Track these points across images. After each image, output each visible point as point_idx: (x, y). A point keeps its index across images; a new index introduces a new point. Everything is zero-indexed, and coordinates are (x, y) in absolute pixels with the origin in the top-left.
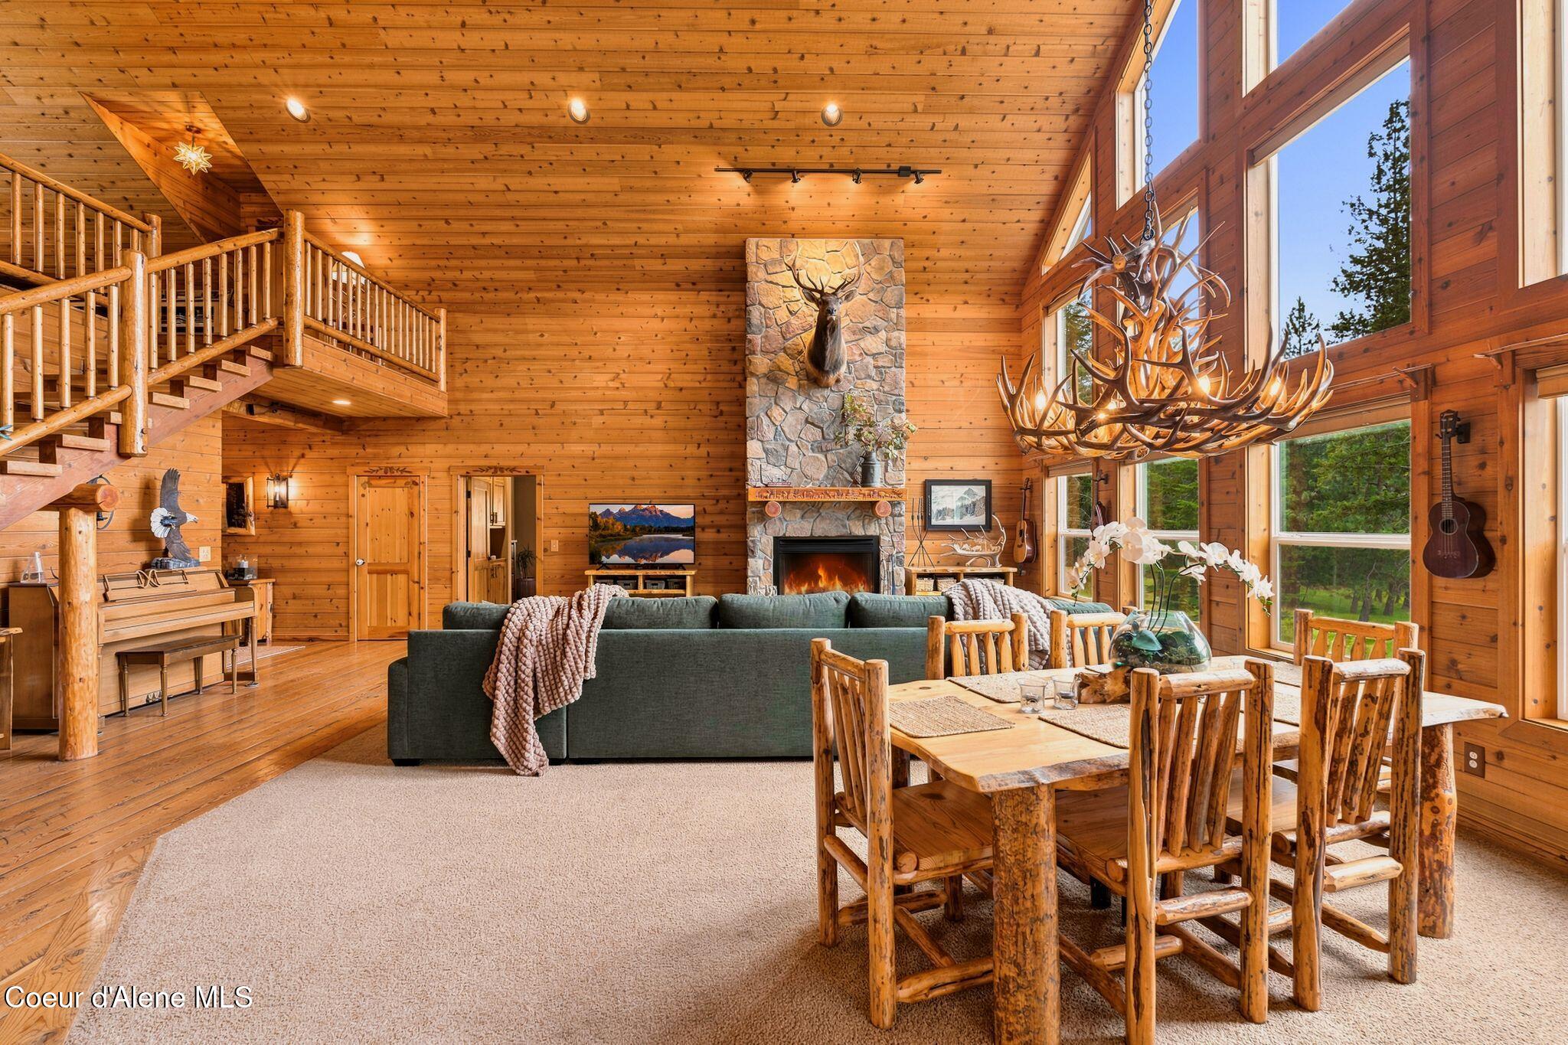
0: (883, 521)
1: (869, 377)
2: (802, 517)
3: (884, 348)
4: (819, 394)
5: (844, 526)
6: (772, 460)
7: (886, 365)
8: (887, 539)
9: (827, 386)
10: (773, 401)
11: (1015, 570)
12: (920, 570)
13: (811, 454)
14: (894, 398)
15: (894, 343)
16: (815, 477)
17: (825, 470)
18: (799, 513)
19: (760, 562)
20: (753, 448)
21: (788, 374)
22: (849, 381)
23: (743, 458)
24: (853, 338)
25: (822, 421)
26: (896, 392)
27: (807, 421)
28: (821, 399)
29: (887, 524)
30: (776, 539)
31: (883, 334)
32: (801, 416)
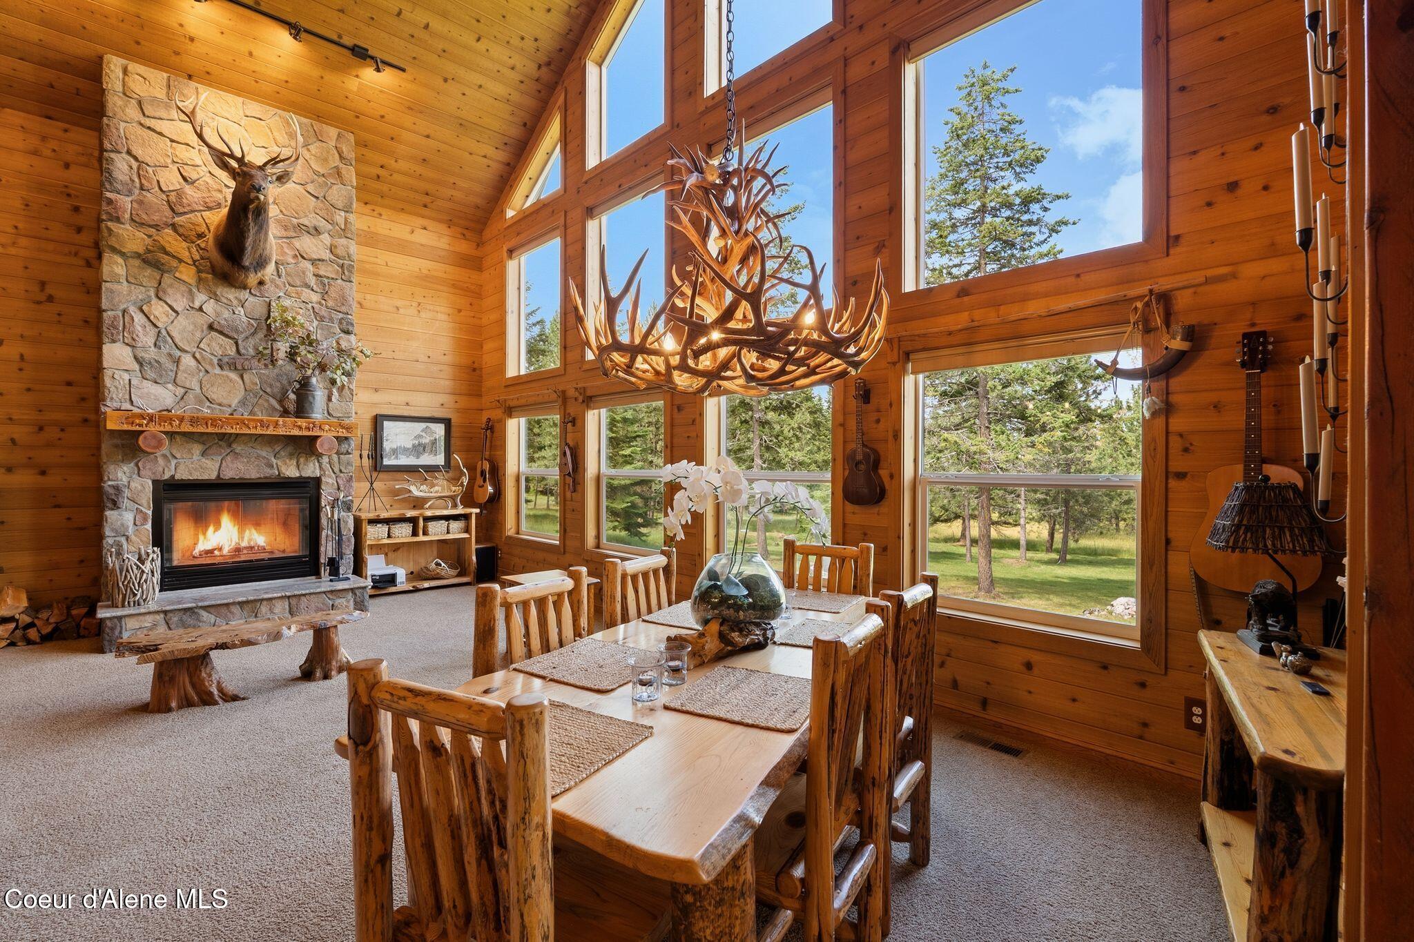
0: (325, 460)
1: (307, 286)
2: (203, 454)
3: (326, 255)
4: (231, 294)
5: (271, 466)
6: (150, 374)
7: (331, 276)
8: (330, 481)
9: (245, 287)
10: (152, 293)
11: (478, 510)
12: (372, 515)
13: (217, 371)
14: (341, 316)
15: (340, 251)
16: (225, 402)
17: (240, 394)
18: (197, 449)
19: (128, 517)
20: (115, 355)
21: (181, 261)
22: (277, 286)
23: (96, 370)
24: (284, 234)
25: (237, 331)
26: (344, 309)
27: (211, 327)
28: (235, 302)
29: (330, 463)
30: (155, 482)
31: (326, 238)
32: (202, 320)
